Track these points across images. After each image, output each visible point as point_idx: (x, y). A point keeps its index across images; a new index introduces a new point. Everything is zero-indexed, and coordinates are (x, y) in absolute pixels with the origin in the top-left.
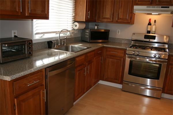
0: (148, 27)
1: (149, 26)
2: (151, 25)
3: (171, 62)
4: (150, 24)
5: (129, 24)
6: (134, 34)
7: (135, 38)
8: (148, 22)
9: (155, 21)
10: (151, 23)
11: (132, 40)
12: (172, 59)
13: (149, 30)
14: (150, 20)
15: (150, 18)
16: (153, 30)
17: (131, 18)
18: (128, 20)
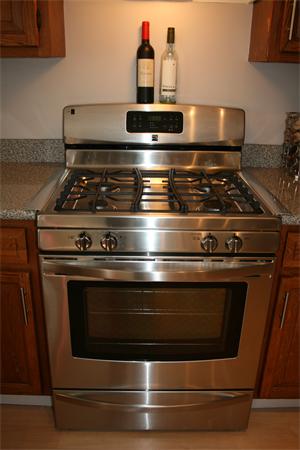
0: (141, 70)
1: (145, 62)
2: (151, 55)
3: (287, 263)
4: (145, 51)
5: (35, 56)
6: (73, 112)
7: (79, 131)
8: (136, 43)
9: (171, 35)
10: (152, 43)
11: (68, 147)
12: (296, 245)
13: (145, 83)
14: (145, 27)
15: (145, 20)
16: (168, 81)
17: (38, 15)
18: (23, 33)
